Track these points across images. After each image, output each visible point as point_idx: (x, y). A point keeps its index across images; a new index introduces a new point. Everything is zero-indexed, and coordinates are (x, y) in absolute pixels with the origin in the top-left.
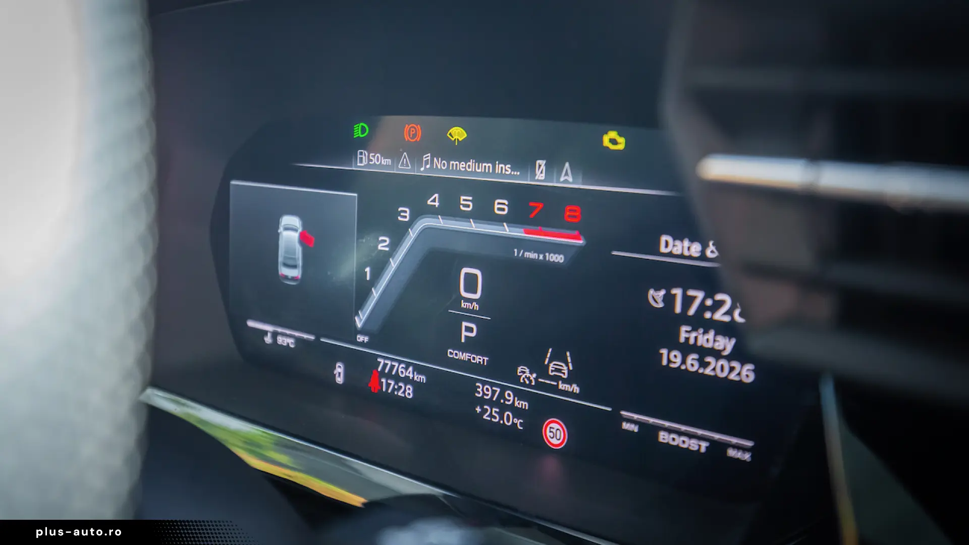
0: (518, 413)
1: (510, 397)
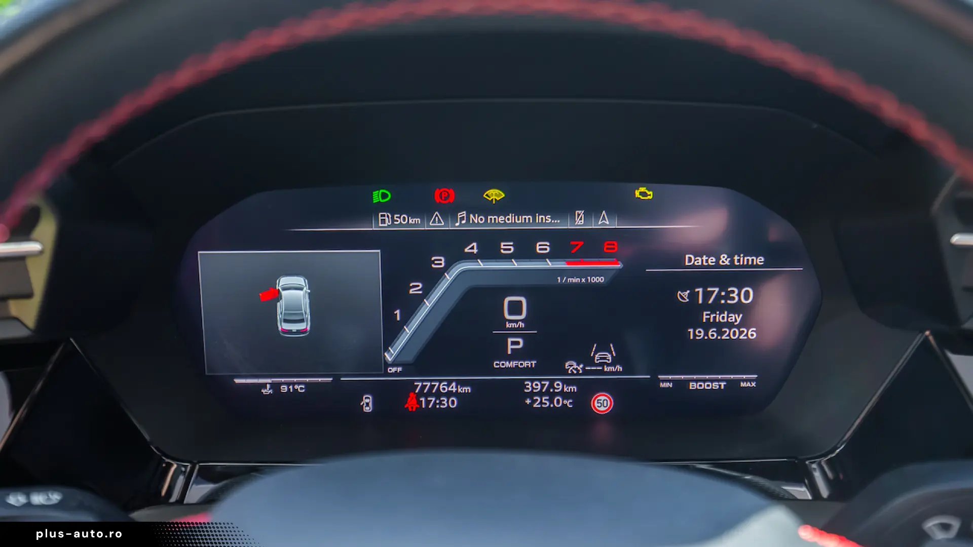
0: (563, 394)
1: (559, 386)
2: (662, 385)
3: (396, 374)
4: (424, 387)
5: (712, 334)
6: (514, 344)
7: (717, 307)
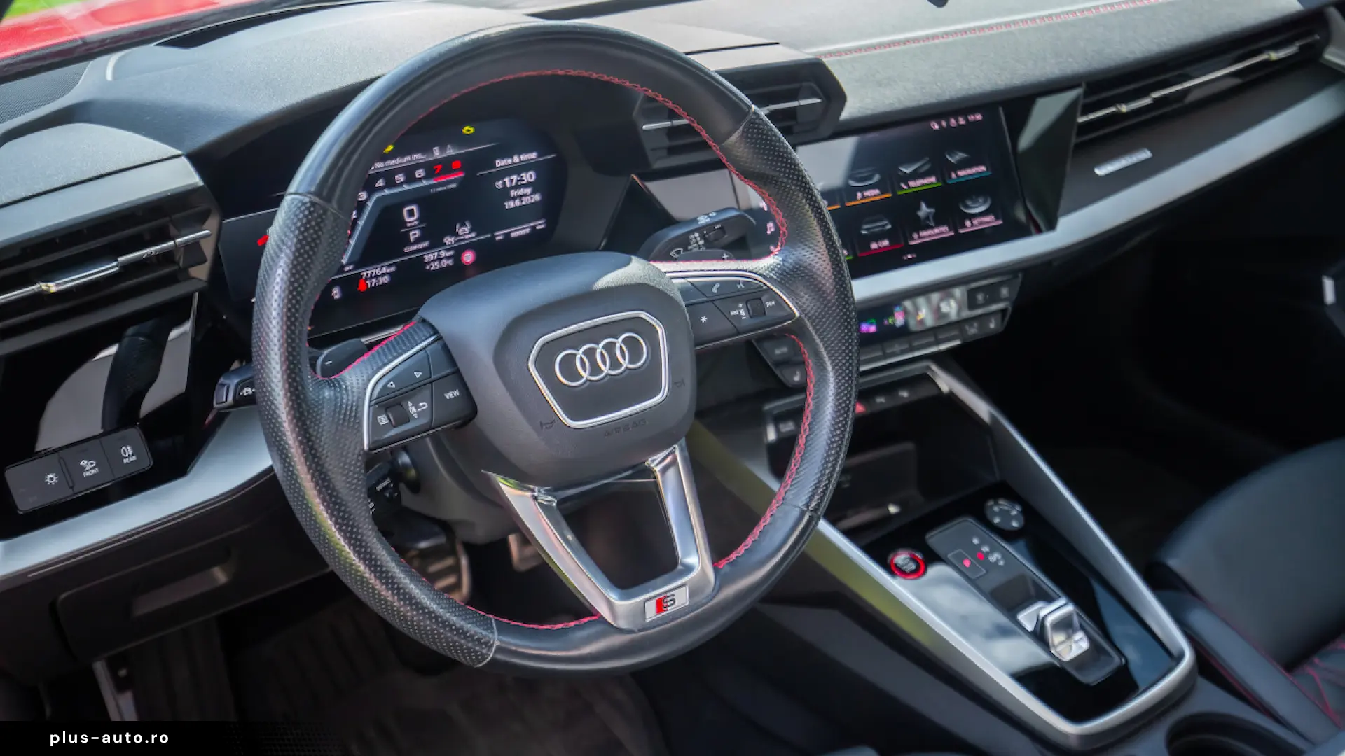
0: (448, 258)
1: (443, 254)
2: (497, 239)
3: (350, 270)
4: (367, 275)
5: (518, 203)
6: (415, 234)
7: (517, 187)
